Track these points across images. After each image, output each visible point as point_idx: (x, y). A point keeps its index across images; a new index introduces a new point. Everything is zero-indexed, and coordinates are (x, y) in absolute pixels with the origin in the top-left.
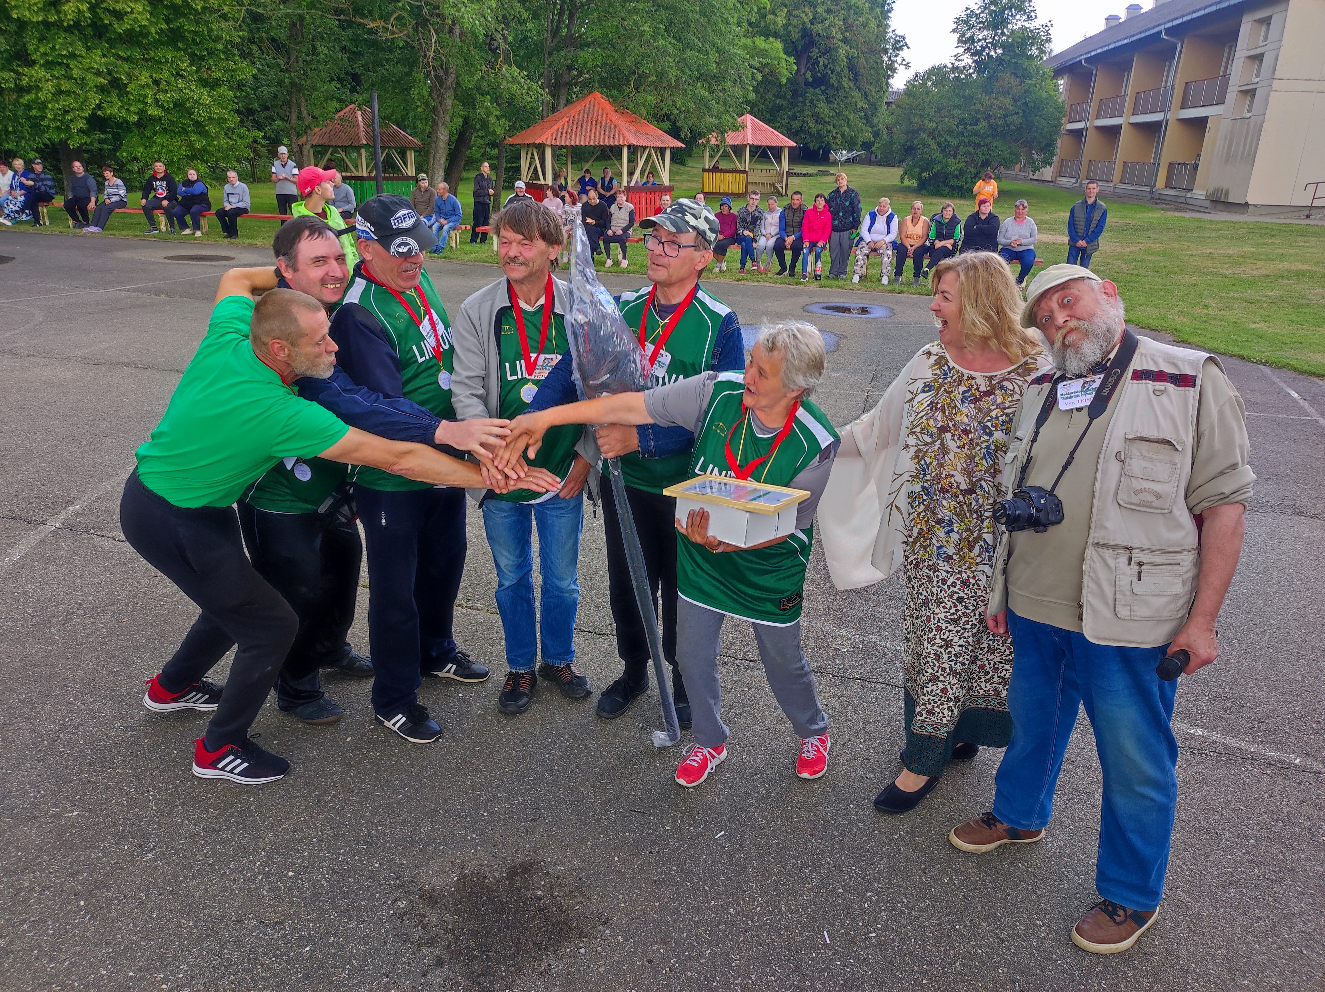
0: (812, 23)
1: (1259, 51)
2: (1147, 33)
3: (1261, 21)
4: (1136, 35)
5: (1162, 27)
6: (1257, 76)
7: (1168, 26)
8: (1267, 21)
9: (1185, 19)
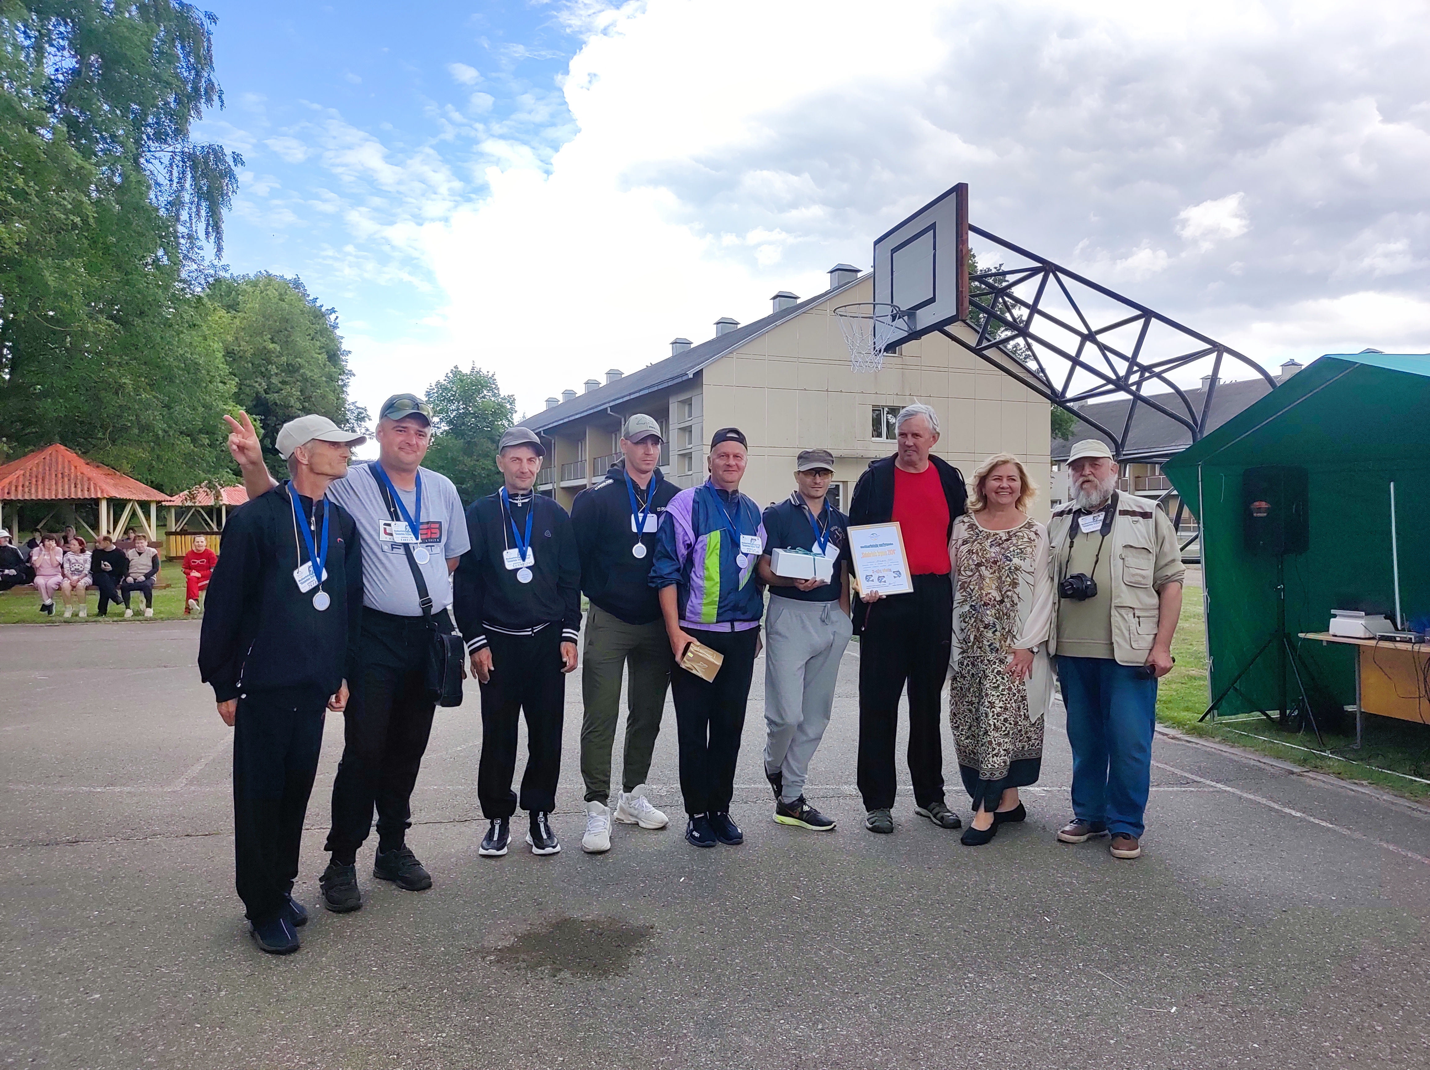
0: (266, 393)
1: (687, 424)
2: (596, 410)
3: (683, 402)
4: (586, 411)
5: (607, 405)
6: (690, 443)
7: (611, 404)
8: (688, 402)
9: (625, 399)
